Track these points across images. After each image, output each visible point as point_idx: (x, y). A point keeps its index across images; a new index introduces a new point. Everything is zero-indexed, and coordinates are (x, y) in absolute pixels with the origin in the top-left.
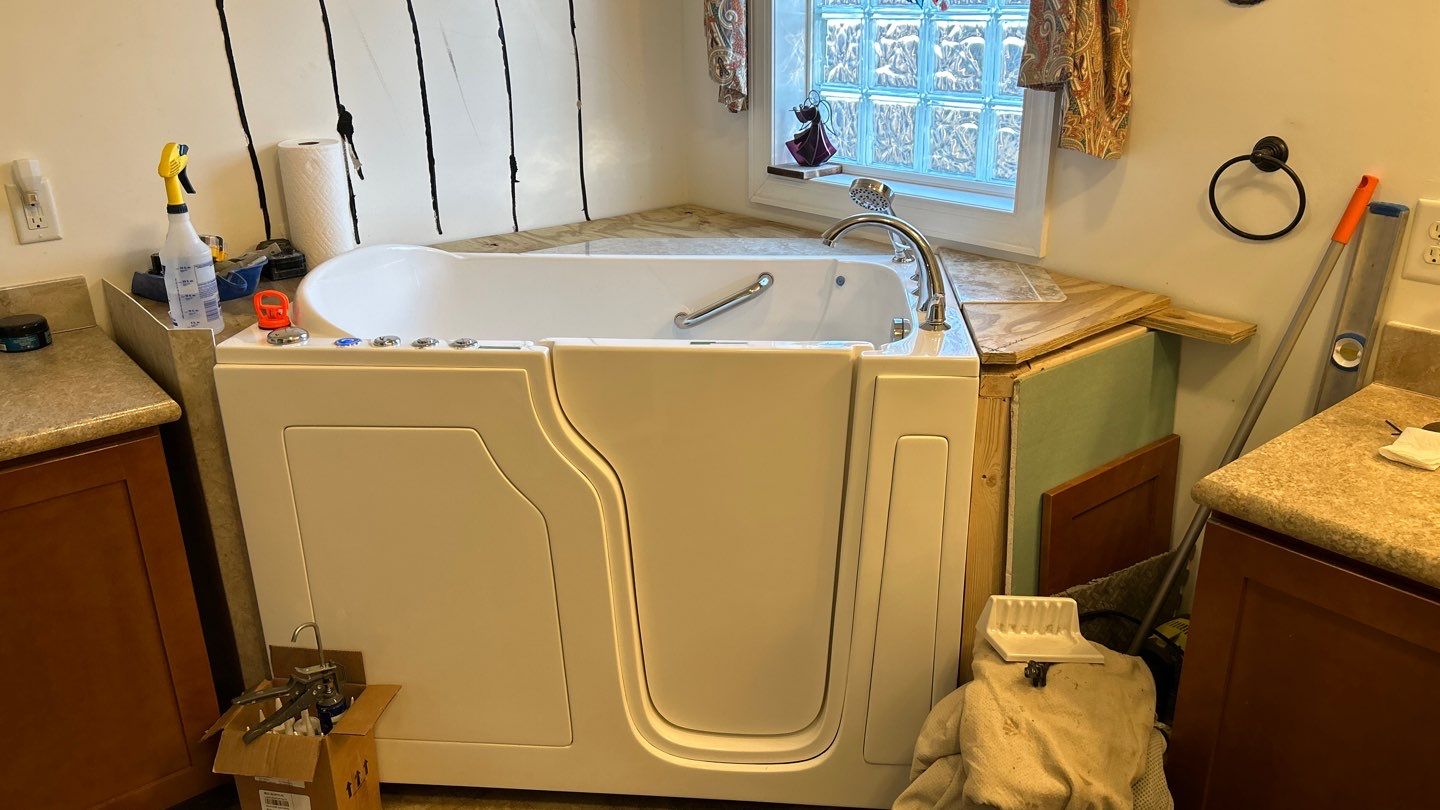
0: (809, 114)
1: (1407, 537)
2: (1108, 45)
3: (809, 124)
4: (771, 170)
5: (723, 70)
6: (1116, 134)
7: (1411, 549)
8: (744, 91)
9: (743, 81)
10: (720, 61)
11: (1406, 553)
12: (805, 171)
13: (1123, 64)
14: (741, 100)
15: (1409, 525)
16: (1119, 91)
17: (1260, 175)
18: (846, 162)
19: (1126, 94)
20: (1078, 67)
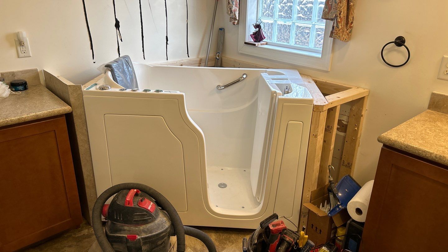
0: (258, 26)
1: (441, 152)
2: (349, 8)
3: (257, 29)
4: (246, 43)
5: (231, 11)
6: (348, 35)
7: (442, 155)
8: (238, 19)
9: (237, 15)
10: (231, 9)
11: (441, 156)
12: (256, 43)
13: (352, 14)
14: (236, 21)
15: (441, 149)
16: (350, 22)
17: (397, 48)
18: (268, 41)
19: (352, 23)
20: (340, 14)
